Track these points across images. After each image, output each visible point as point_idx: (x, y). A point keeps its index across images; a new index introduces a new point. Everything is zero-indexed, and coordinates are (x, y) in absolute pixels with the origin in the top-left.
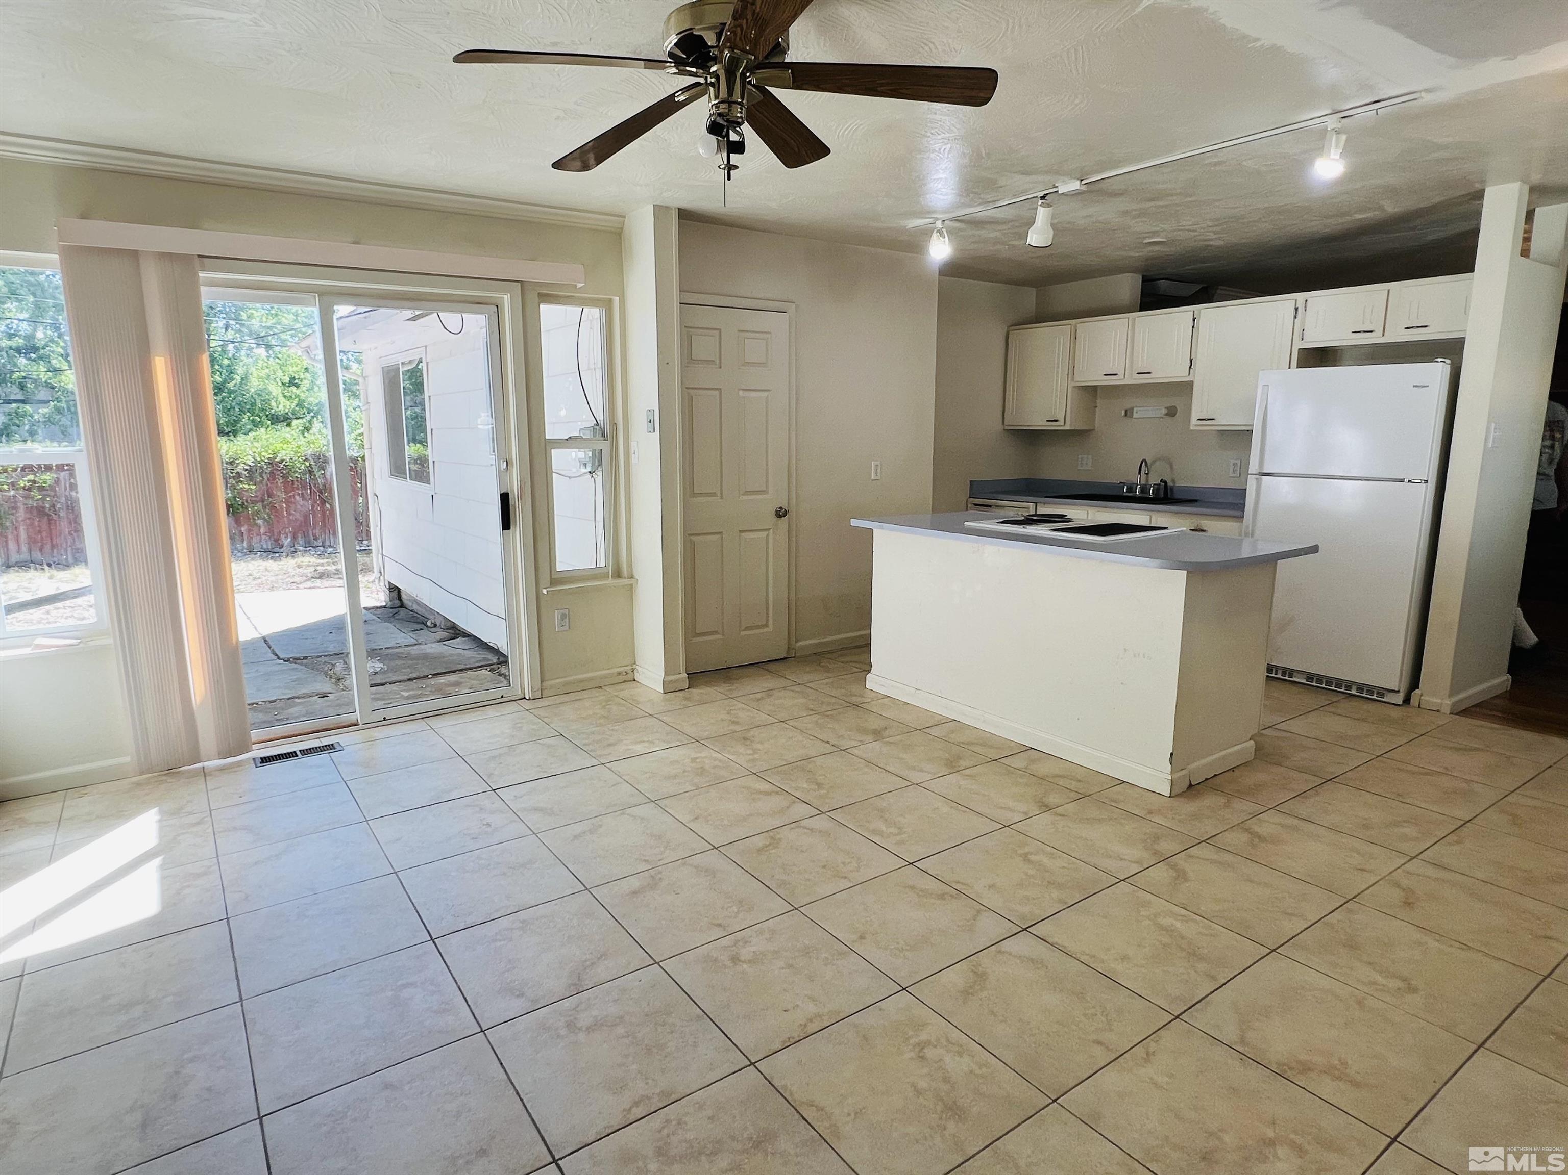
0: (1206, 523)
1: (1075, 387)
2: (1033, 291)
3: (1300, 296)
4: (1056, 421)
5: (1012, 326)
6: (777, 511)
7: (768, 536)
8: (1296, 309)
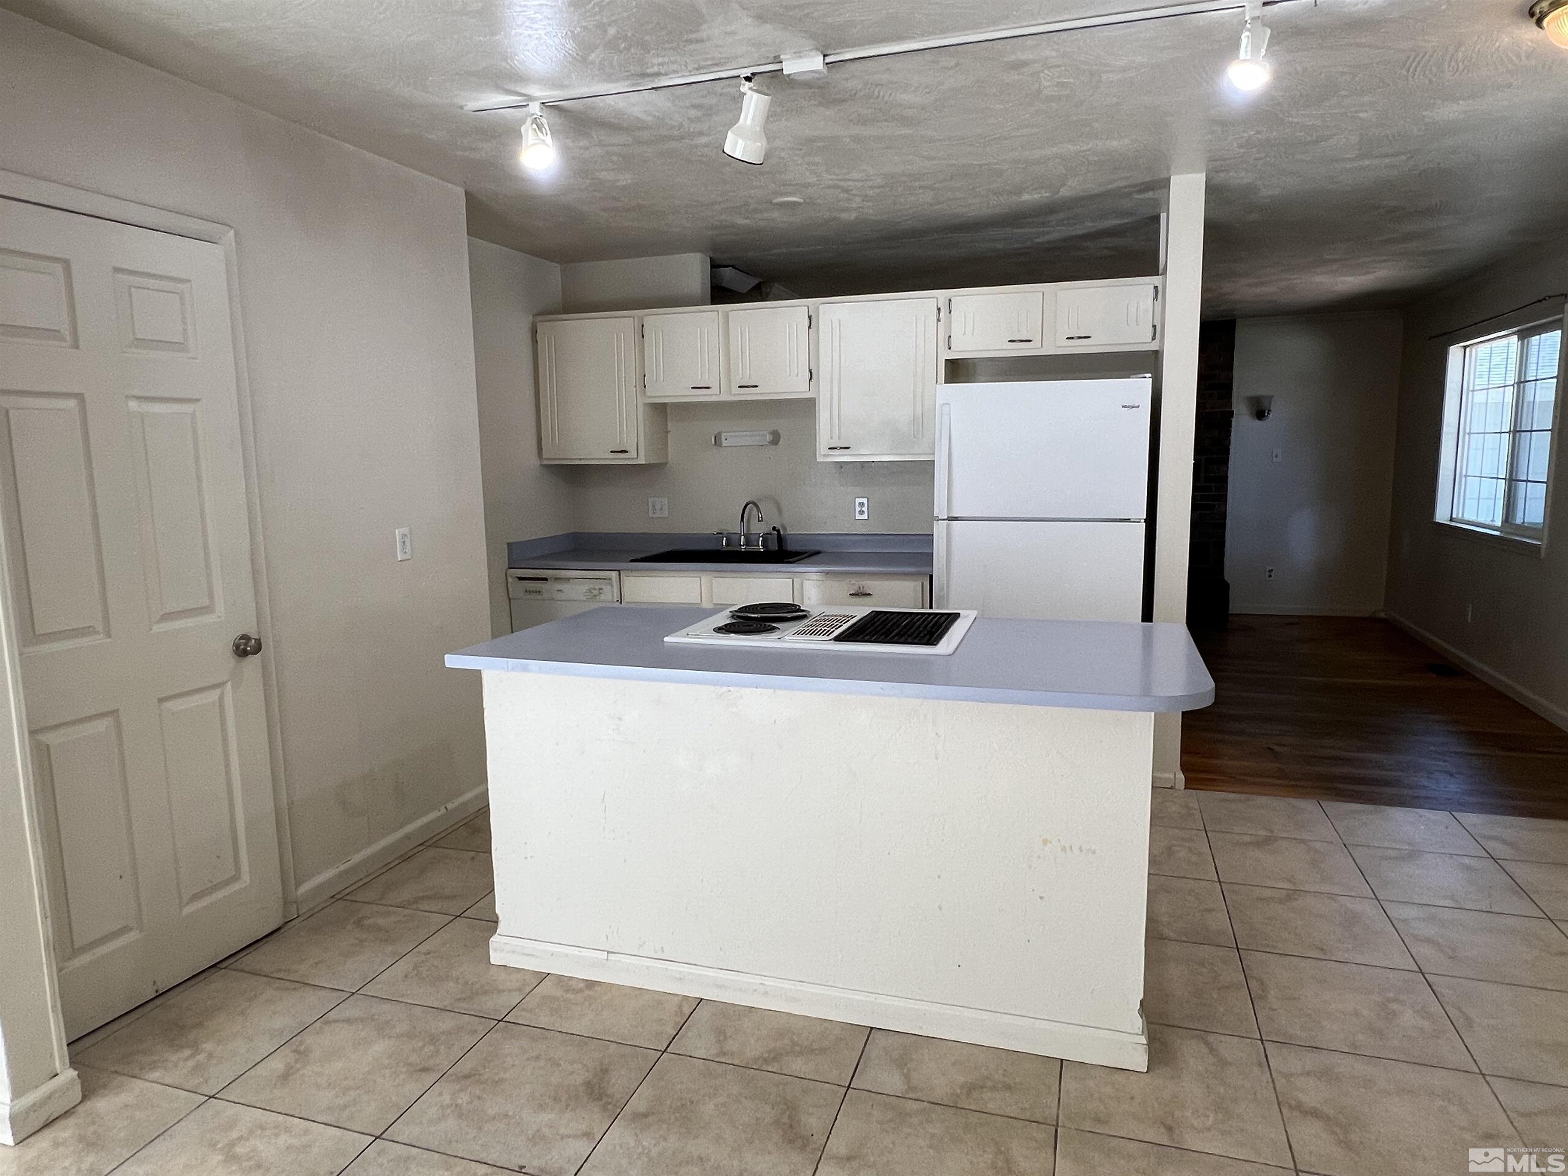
0: (870, 585)
1: (645, 404)
2: (556, 268)
3: (942, 295)
4: (625, 452)
5: (538, 315)
6: (237, 646)
7: (221, 698)
8: (939, 309)
